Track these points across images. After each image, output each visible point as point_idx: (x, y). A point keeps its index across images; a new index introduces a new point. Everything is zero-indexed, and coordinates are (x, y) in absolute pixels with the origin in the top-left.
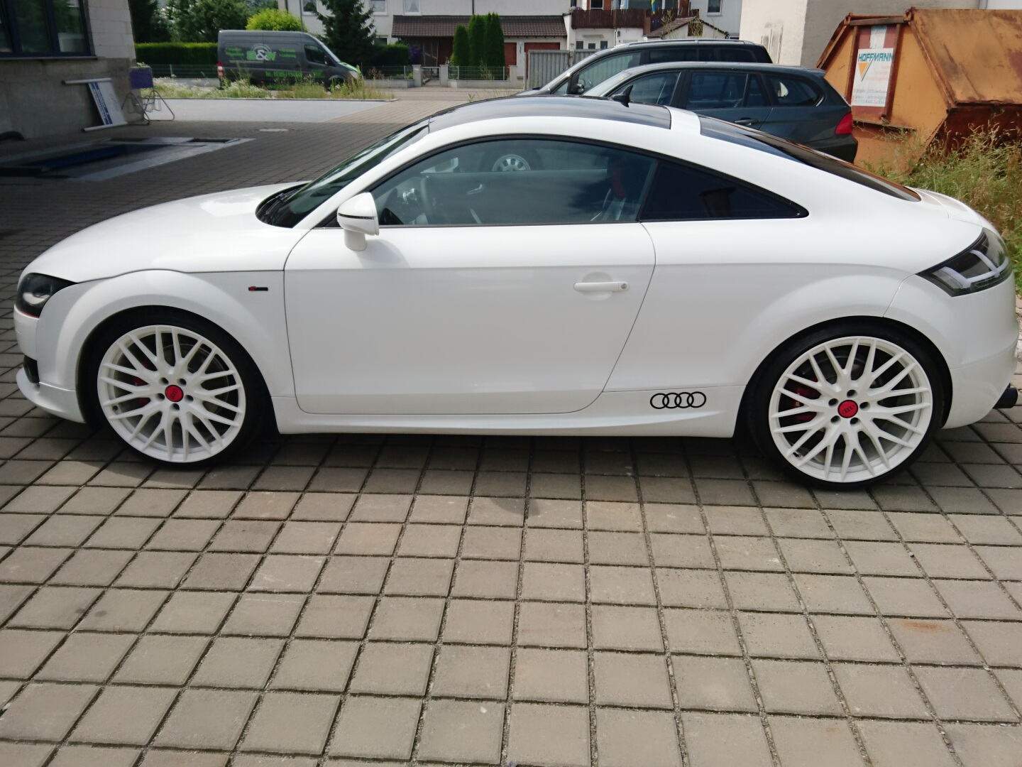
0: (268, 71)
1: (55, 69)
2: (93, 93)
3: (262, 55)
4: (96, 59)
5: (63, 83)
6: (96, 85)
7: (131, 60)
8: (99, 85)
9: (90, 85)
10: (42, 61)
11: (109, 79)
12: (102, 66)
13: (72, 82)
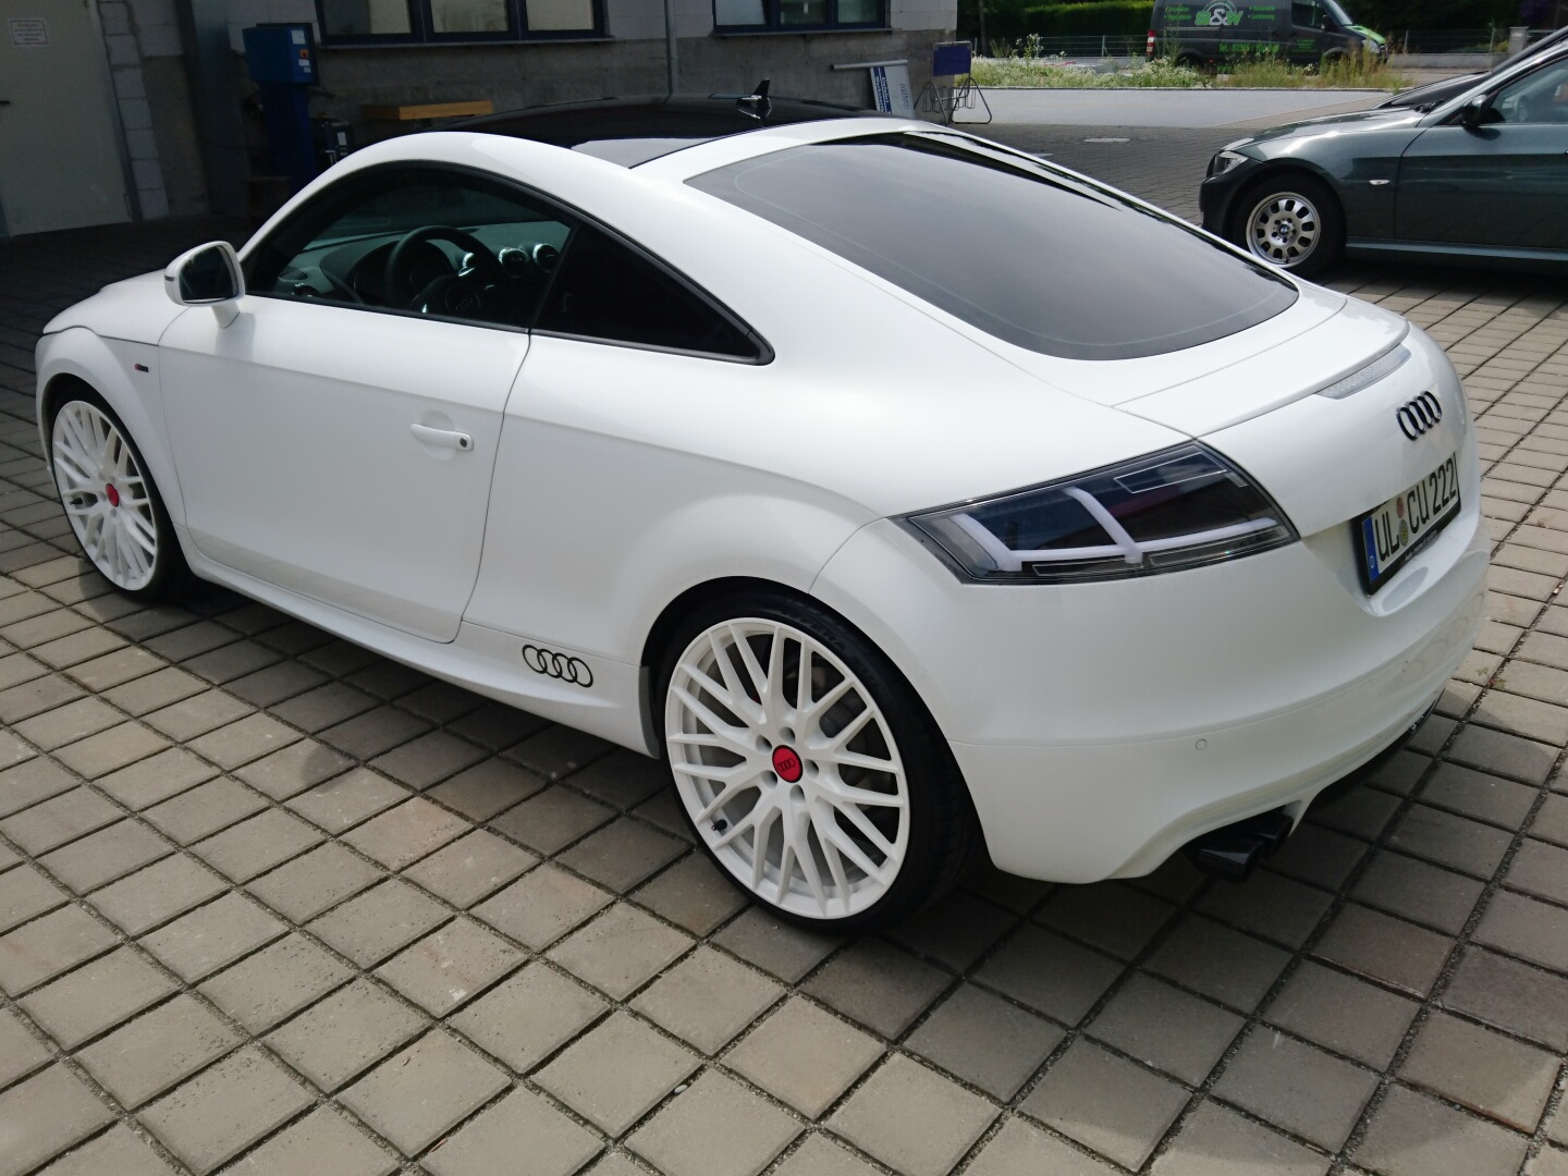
0: (1224, 43)
1: (821, 49)
2: (874, 81)
3: (1219, 17)
4: (890, 33)
5: (832, 68)
6: (881, 71)
7: (947, 32)
8: (886, 69)
9: (872, 71)
10: (804, 36)
11: (906, 61)
12: (897, 42)
13: (845, 66)
